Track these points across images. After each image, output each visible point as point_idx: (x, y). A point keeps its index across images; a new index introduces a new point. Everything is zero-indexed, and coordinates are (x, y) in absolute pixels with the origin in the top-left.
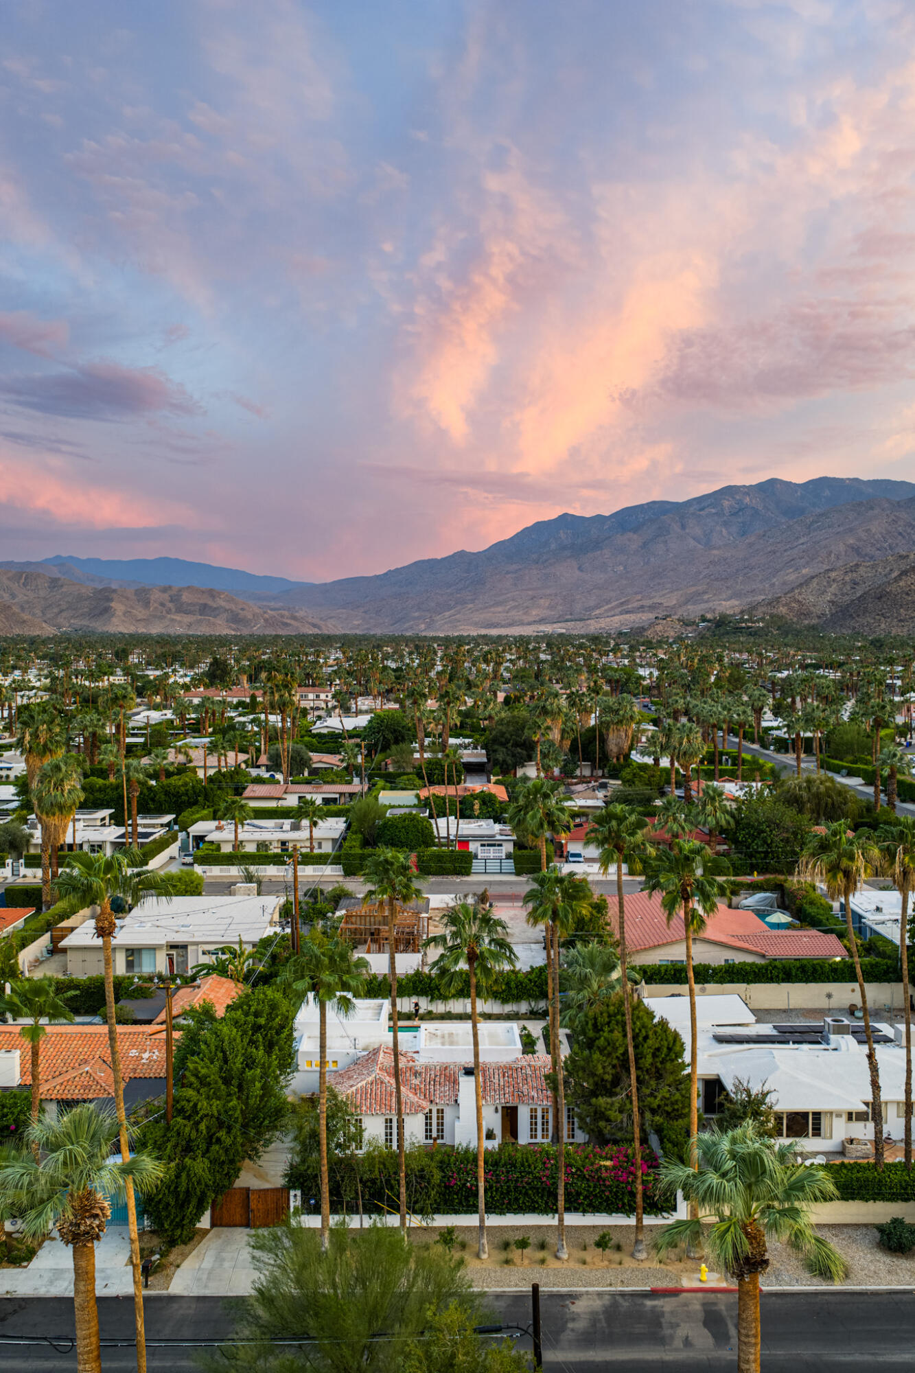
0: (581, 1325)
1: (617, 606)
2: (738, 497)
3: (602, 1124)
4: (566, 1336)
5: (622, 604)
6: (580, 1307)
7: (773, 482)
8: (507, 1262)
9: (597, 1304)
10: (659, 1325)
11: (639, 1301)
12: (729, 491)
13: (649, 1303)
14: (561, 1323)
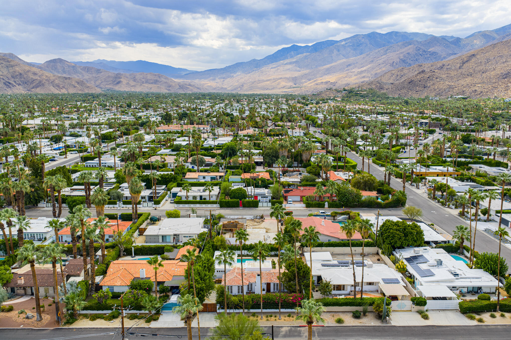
0: (283, 333)
2: (360, 39)
3: (290, 288)
4: (280, 335)
6: (284, 329)
7: (374, 33)
8: (267, 320)
9: (287, 329)
10: (300, 333)
11: (296, 328)
12: (357, 36)
13: (299, 329)
14: (279, 332)
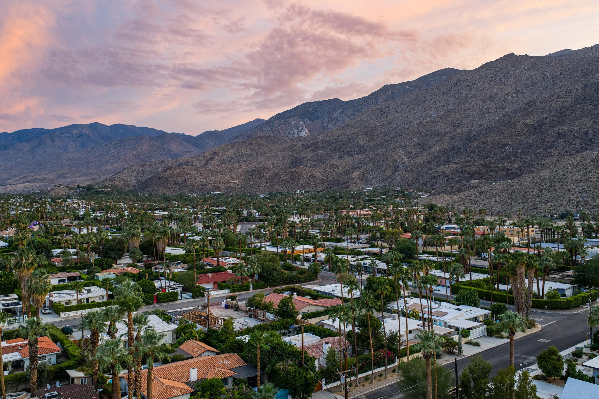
1: (21, 179)
2: (80, 130)
5: (23, 178)
7: (96, 124)
12: (75, 126)
